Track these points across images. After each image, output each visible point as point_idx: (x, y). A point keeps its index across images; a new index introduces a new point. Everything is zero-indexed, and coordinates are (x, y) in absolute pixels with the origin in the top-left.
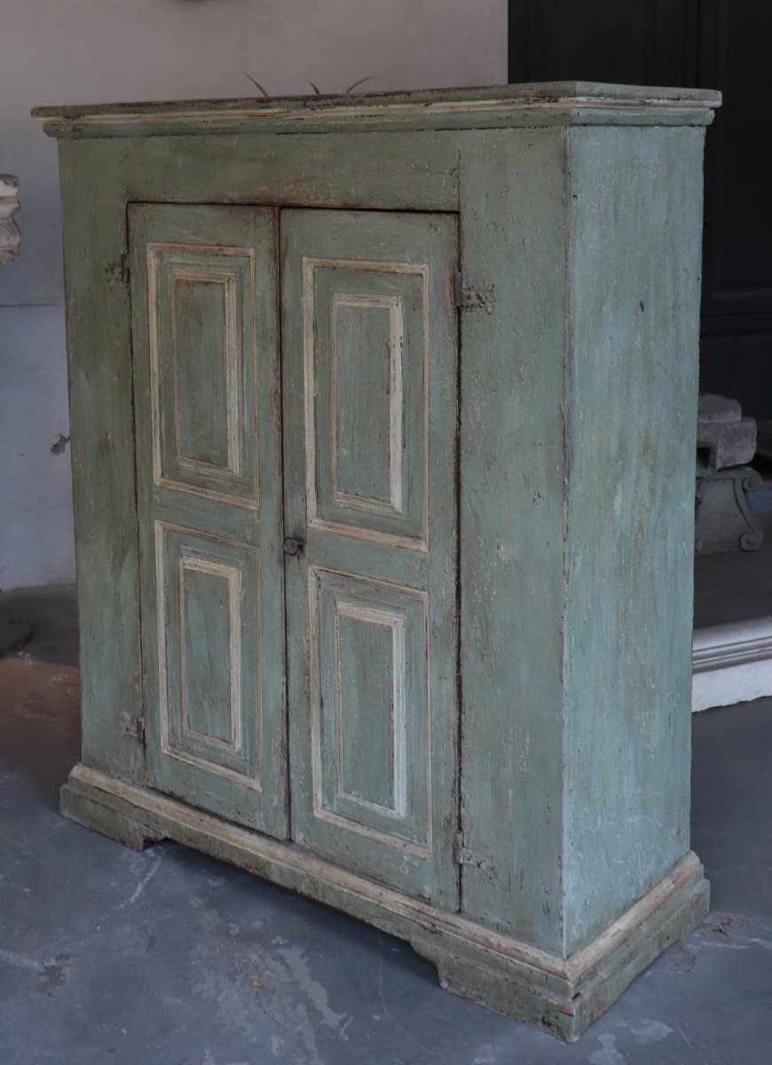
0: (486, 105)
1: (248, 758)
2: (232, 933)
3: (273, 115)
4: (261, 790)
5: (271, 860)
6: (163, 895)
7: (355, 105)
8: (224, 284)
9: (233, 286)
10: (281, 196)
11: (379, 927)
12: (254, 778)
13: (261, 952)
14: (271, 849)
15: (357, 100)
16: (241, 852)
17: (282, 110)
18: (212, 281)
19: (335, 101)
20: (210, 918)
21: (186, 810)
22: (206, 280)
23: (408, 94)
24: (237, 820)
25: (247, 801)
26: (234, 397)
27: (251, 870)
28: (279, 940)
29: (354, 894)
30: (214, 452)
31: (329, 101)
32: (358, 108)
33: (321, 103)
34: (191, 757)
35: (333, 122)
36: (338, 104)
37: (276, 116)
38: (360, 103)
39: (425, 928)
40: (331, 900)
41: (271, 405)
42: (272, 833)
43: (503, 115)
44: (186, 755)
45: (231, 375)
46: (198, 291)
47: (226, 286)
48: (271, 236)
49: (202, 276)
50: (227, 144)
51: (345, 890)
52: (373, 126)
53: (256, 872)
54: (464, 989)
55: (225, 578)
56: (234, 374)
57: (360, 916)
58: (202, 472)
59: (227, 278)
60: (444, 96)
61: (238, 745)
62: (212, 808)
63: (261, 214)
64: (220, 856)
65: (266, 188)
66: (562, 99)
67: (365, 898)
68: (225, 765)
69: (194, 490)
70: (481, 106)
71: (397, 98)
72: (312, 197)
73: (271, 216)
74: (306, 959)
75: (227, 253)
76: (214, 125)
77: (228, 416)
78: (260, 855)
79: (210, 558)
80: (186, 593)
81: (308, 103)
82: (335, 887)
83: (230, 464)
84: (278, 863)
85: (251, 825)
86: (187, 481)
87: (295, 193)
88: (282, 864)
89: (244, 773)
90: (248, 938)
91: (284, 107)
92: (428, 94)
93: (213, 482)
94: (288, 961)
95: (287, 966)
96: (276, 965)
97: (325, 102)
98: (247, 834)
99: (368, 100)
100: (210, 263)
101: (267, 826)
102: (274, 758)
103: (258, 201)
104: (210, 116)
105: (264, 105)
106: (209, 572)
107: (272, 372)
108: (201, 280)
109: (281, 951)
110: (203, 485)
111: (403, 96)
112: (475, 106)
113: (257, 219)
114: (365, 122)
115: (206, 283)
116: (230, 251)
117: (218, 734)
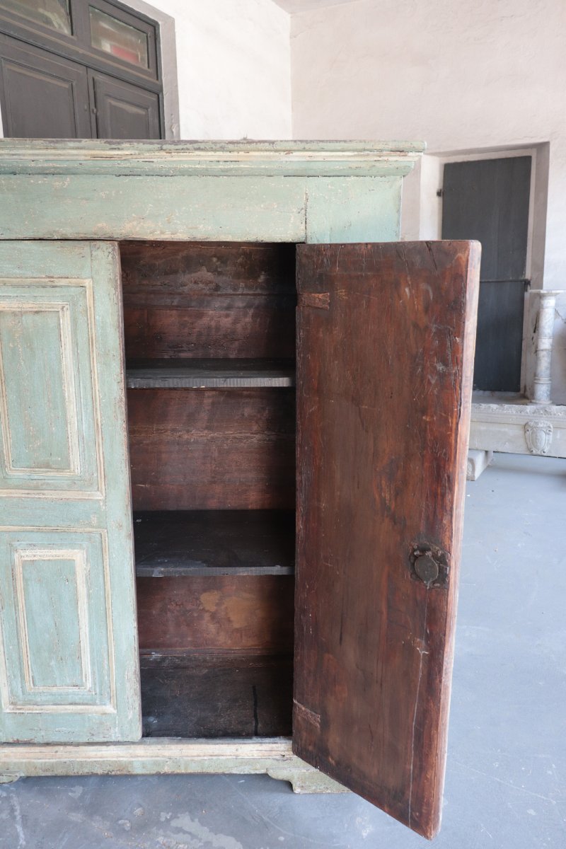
0: (343, 156)
1: (98, 691)
2: (127, 829)
3: (120, 157)
4: (115, 712)
5: (133, 759)
6: (44, 824)
7: (215, 151)
8: (58, 312)
9: (68, 313)
10: (123, 231)
11: (238, 773)
12: (105, 704)
13: (161, 832)
14: (130, 751)
15: (218, 146)
16: (101, 764)
17: (133, 152)
18: (43, 310)
19: (196, 146)
20: (98, 826)
21: (37, 749)
22: (36, 310)
23: (273, 142)
24: (91, 741)
25: (101, 723)
26: (72, 410)
27: (113, 773)
28: (164, 816)
29: (214, 758)
30: (53, 459)
31: (189, 146)
32: (218, 153)
33: (180, 147)
34: (35, 707)
35: (186, 166)
36: (199, 149)
37: (124, 158)
38: (222, 149)
39: (278, 760)
40: (193, 769)
41: (115, 412)
42: (129, 739)
43: (354, 165)
44: (31, 707)
45: (69, 391)
46: (28, 320)
47: (60, 312)
48: (111, 267)
49: (29, 306)
50: (57, 183)
51: (205, 758)
52: (227, 170)
53: (119, 773)
54: (314, 788)
55: (70, 560)
56: (72, 390)
57: (220, 771)
58: (36, 477)
59: (60, 307)
60: (307, 146)
61: (89, 685)
62: (63, 740)
63: (98, 248)
64: (80, 773)
65: (105, 225)
66: (410, 154)
67: (224, 758)
68: (71, 704)
69: (28, 494)
70: (339, 156)
71: (260, 146)
72: (159, 232)
73: (110, 250)
74: (196, 820)
75: (58, 284)
76: (46, 165)
77: (69, 426)
78: (121, 759)
79: (51, 546)
80: (25, 580)
81: (164, 147)
82: (196, 759)
83: (72, 466)
84: (140, 759)
85: (105, 740)
86: (17, 487)
87: (138, 229)
88: (144, 759)
89: (94, 704)
90: (142, 827)
91: (137, 149)
92: (293, 144)
93: (48, 484)
94: (186, 829)
95: (190, 833)
96: (181, 836)
97: (185, 147)
98: (104, 748)
99: (231, 146)
100: (35, 295)
101: (122, 735)
102: (128, 685)
103: (96, 237)
104: (42, 155)
105: (113, 146)
106: (51, 558)
107: (116, 384)
108: (30, 310)
109: (174, 823)
110: (36, 488)
111: (267, 144)
112: (332, 156)
113: (94, 253)
114: (220, 167)
115: (37, 312)
116: (63, 282)
117: (68, 681)
